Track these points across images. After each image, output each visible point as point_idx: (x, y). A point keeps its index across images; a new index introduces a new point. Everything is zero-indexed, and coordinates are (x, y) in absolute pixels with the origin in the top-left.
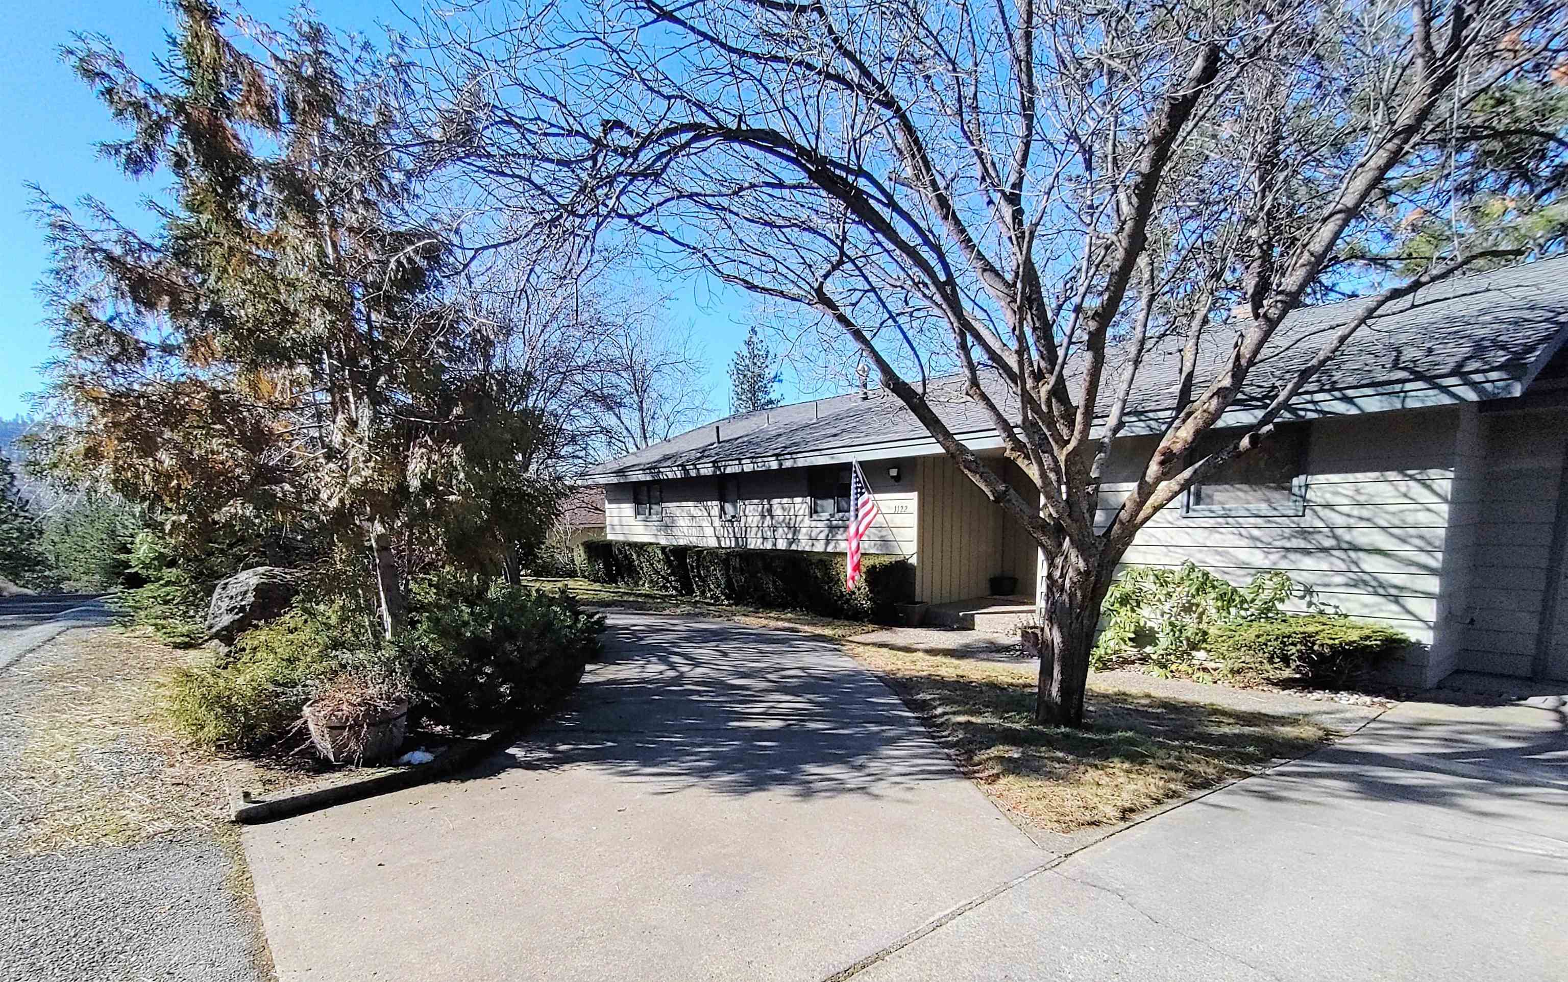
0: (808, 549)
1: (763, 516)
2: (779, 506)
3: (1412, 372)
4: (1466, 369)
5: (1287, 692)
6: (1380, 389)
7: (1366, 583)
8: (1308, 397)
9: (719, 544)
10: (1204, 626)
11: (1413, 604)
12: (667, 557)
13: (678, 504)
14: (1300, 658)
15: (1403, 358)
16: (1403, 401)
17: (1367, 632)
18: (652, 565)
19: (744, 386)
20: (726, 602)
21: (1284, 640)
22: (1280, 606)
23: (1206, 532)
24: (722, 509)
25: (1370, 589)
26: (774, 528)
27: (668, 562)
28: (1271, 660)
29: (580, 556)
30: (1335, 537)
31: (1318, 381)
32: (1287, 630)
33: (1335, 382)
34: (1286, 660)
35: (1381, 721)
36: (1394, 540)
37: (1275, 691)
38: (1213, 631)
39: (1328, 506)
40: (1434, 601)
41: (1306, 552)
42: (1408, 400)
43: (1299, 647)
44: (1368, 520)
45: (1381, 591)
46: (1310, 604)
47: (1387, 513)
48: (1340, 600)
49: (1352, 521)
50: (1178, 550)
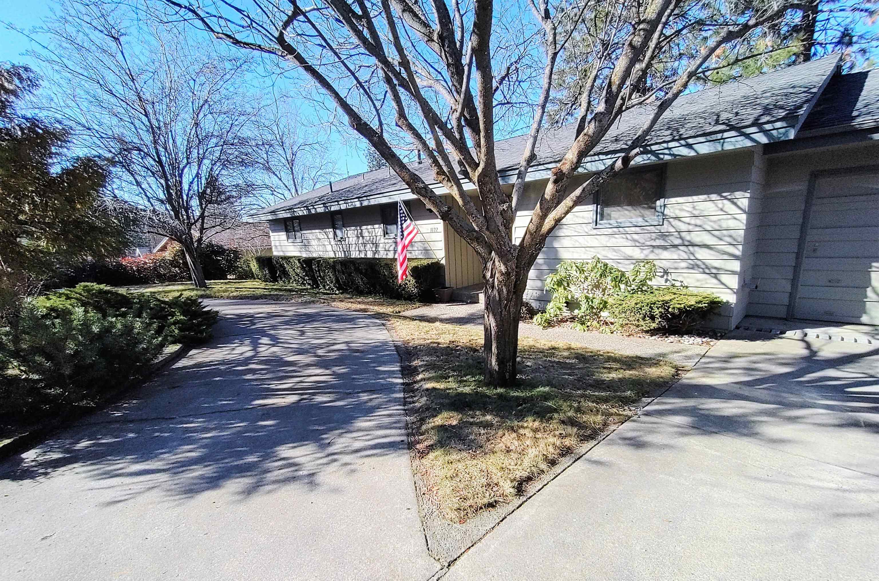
0: (384, 257)
1: (358, 237)
2: (367, 230)
3: (728, 125)
4: (760, 122)
5: (654, 337)
6: (709, 138)
7: (698, 266)
8: (665, 145)
9: (335, 255)
10: (605, 298)
11: (725, 278)
12: (302, 265)
13: (310, 231)
14: (661, 316)
15: (721, 119)
16: (723, 145)
17: (700, 299)
18: (294, 270)
19: (374, 163)
20: (337, 292)
21: (651, 305)
22: (649, 283)
23: (607, 237)
24: (335, 233)
25: (701, 270)
26: (364, 244)
27: (303, 268)
28: (644, 319)
29: (254, 266)
30: (681, 238)
31: (671, 134)
32: (654, 299)
33: (681, 135)
34: (653, 318)
35: (708, 357)
36: (715, 239)
37: (647, 337)
38: (610, 301)
39: (677, 218)
40: (737, 276)
41: (664, 248)
42: (725, 144)
43: (660, 310)
44: (700, 226)
45: (707, 271)
46: (667, 280)
47: (711, 221)
48: (684, 277)
49: (691, 228)
50: (592, 249)
